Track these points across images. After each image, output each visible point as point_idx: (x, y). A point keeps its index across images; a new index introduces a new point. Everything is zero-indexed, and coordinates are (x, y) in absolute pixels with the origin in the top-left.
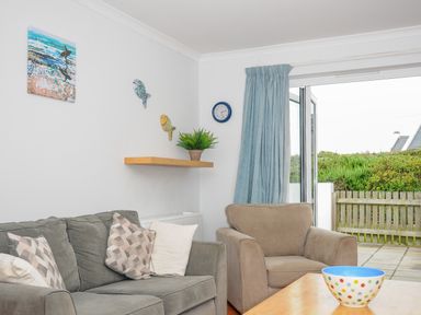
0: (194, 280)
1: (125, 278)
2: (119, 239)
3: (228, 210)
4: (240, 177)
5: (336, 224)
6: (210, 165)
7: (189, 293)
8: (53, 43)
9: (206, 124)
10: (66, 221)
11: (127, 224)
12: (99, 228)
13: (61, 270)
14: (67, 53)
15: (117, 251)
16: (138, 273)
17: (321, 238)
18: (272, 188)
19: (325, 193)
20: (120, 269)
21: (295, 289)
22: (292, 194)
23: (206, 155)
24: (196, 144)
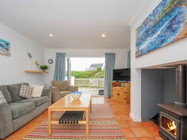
0: (43, 97)
1: (25, 99)
2: (23, 90)
3: (52, 82)
4: (55, 75)
5: (75, 84)
6: (48, 73)
7: (42, 100)
8: (3, 41)
9: (47, 64)
10: (7, 86)
11: (25, 86)
12: (17, 87)
13: (5, 98)
14: (7, 44)
15: (23, 93)
16: (29, 97)
17: (72, 87)
18: (62, 77)
19: (73, 79)
20: (23, 96)
21: (66, 97)
22: (66, 79)
23: (47, 70)
24: (44, 68)
